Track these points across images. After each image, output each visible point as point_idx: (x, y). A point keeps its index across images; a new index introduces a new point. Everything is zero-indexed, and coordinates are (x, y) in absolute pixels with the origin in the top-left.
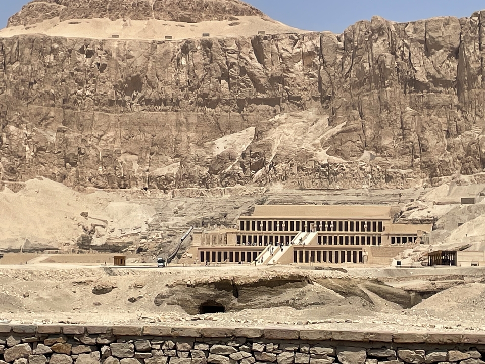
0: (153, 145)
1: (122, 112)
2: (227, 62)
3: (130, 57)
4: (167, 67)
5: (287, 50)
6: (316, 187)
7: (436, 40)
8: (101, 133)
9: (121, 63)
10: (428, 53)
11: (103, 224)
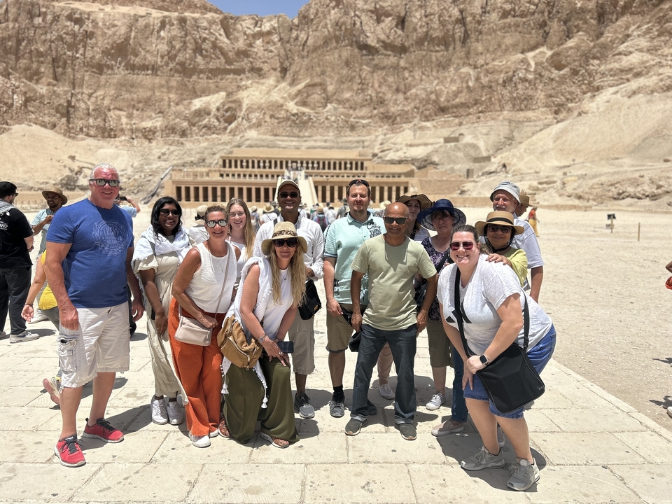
0: (139, 102)
1: (110, 75)
2: (200, 37)
3: (114, 26)
4: (147, 38)
5: (250, 29)
6: (287, 134)
7: (386, 9)
8: (91, 91)
9: (106, 31)
10: (379, 21)
11: (90, 166)
